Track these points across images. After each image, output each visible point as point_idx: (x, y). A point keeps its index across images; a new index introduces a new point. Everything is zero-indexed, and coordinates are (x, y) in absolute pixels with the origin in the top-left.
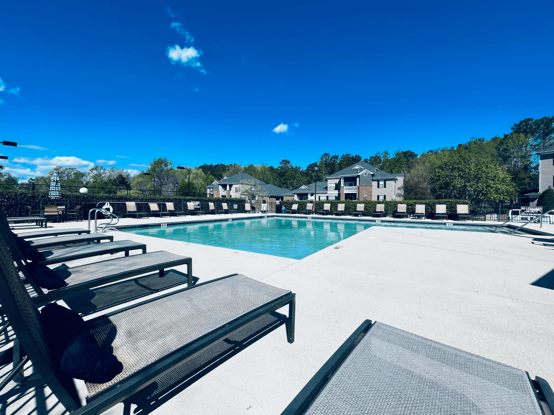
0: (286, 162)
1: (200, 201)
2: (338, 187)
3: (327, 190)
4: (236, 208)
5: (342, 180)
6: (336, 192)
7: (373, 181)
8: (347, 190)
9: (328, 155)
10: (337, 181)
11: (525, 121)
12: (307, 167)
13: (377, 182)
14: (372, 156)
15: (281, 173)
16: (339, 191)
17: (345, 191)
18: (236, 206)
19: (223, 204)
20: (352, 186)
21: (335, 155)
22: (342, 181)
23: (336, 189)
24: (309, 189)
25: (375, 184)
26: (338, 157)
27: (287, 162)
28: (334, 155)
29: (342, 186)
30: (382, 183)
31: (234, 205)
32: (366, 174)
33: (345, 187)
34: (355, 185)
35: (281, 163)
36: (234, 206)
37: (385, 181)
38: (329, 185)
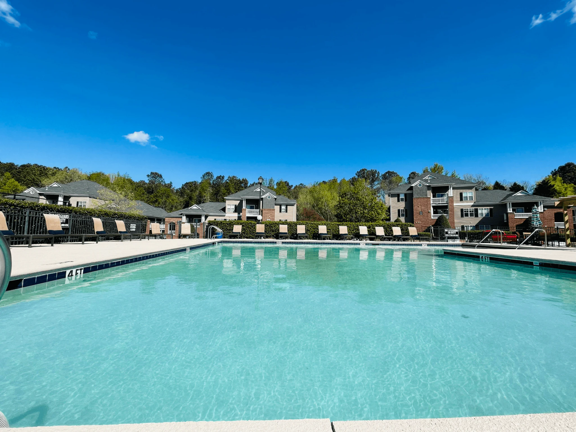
0: (155, 175)
1: (70, 213)
2: (238, 209)
3: (225, 212)
4: (134, 230)
5: (243, 201)
6: (236, 215)
7: (275, 205)
8: (248, 213)
9: (210, 174)
10: (237, 203)
11: (363, 170)
12: (183, 185)
13: (279, 206)
14: (255, 182)
15: (149, 188)
16: (239, 214)
17: (247, 214)
18: (133, 227)
19: (117, 222)
20: (254, 209)
21: (221, 176)
22: (244, 203)
23: (235, 211)
24: (202, 209)
25: (277, 208)
26: (223, 177)
27: (158, 176)
28: (219, 176)
29: (243, 208)
30: (283, 207)
31: (131, 225)
32: (269, 197)
33: (247, 210)
34: (257, 208)
35: (148, 176)
36: (131, 227)
37: (287, 206)
38: (227, 207)
